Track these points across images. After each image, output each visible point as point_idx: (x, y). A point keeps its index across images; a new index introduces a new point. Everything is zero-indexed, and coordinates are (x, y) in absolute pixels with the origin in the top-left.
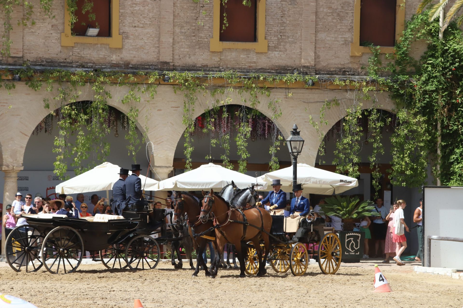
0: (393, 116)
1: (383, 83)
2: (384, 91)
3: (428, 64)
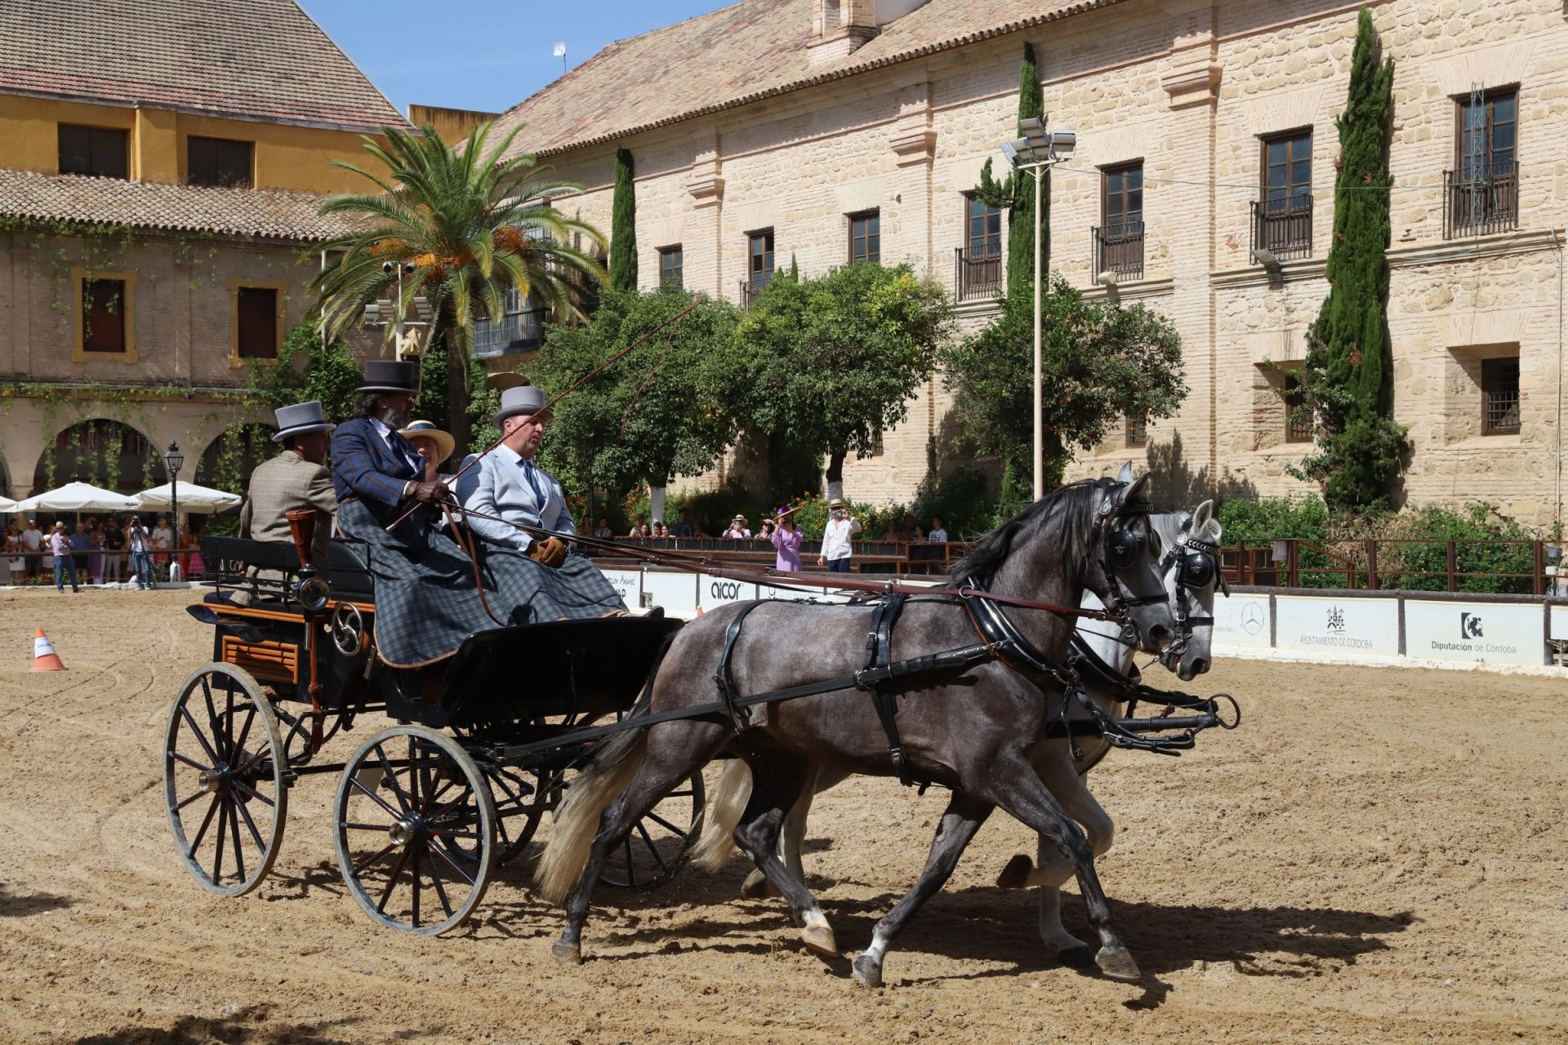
3: (312, 377)
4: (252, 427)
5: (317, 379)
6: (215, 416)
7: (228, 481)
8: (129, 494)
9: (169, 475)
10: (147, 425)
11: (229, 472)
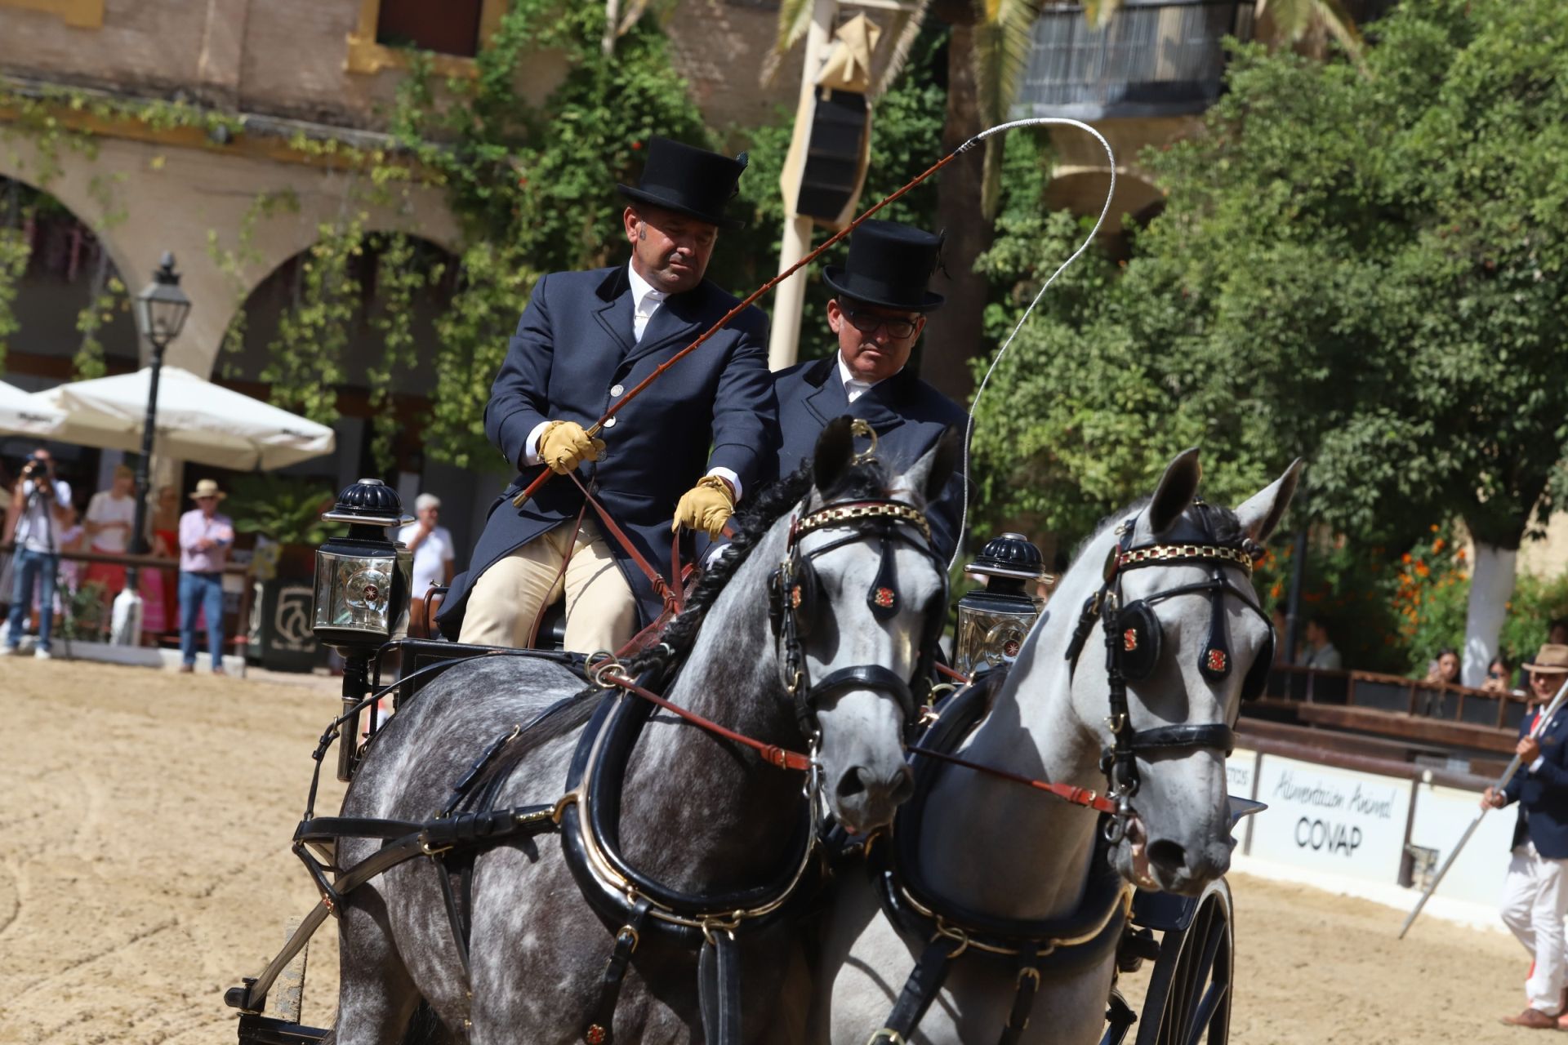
0: (453, 261)
1: (433, 163)
2: (433, 184)
3: (566, 121)
4: (386, 242)
5: (580, 129)
6: (291, 200)
7: (300, 383)
8: (32, 387)
9: (146, 348)
10: (106, 204)
11: (307, 358)
